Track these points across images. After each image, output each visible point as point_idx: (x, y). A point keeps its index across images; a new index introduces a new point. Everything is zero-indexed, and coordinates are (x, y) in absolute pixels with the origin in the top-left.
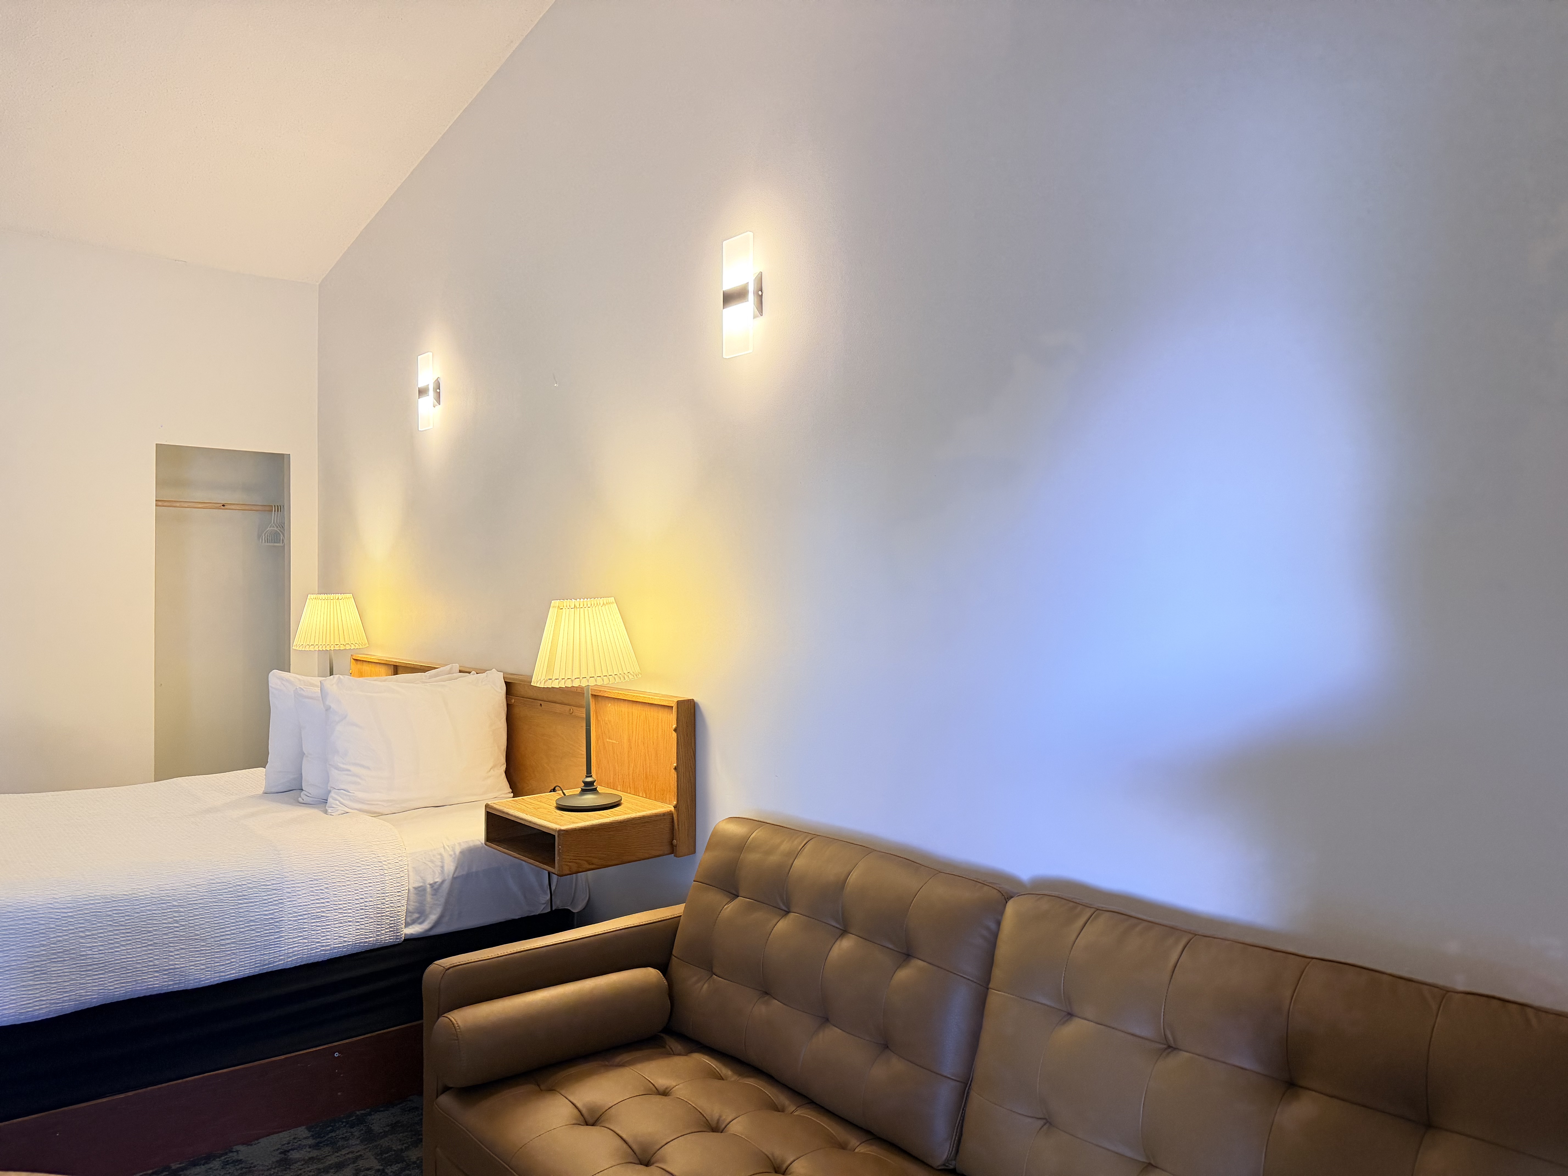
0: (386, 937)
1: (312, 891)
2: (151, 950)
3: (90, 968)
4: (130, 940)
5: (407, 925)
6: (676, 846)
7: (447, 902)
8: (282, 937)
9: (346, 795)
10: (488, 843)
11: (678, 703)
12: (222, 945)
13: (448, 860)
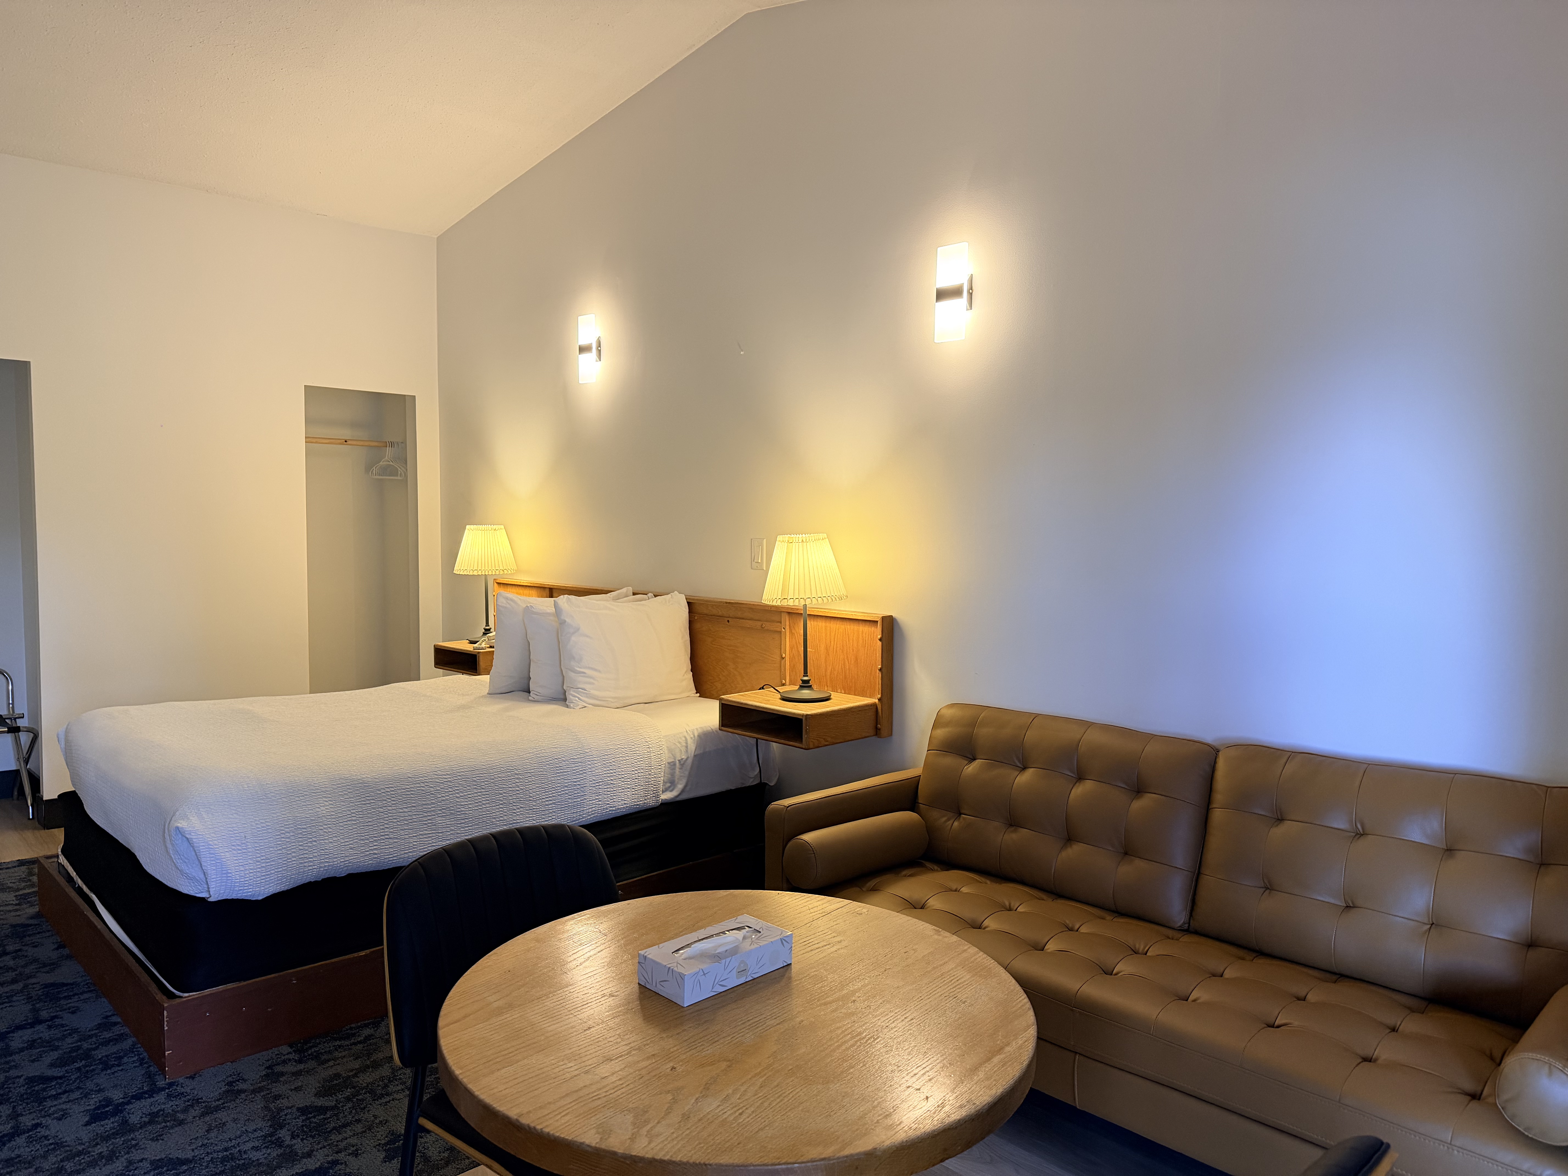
0: (651, 802)
1: (604, 764)
2: (502, 808)
3: (463, 821)
4: (488, 800)
5: (663, 792)
6: (879, 729)
7: (690, 775)
8: (585, 799)
9: (584, 693)
10: (723, 728)
11: (882, 618)
12: (547, 805)
13: (690, 741)
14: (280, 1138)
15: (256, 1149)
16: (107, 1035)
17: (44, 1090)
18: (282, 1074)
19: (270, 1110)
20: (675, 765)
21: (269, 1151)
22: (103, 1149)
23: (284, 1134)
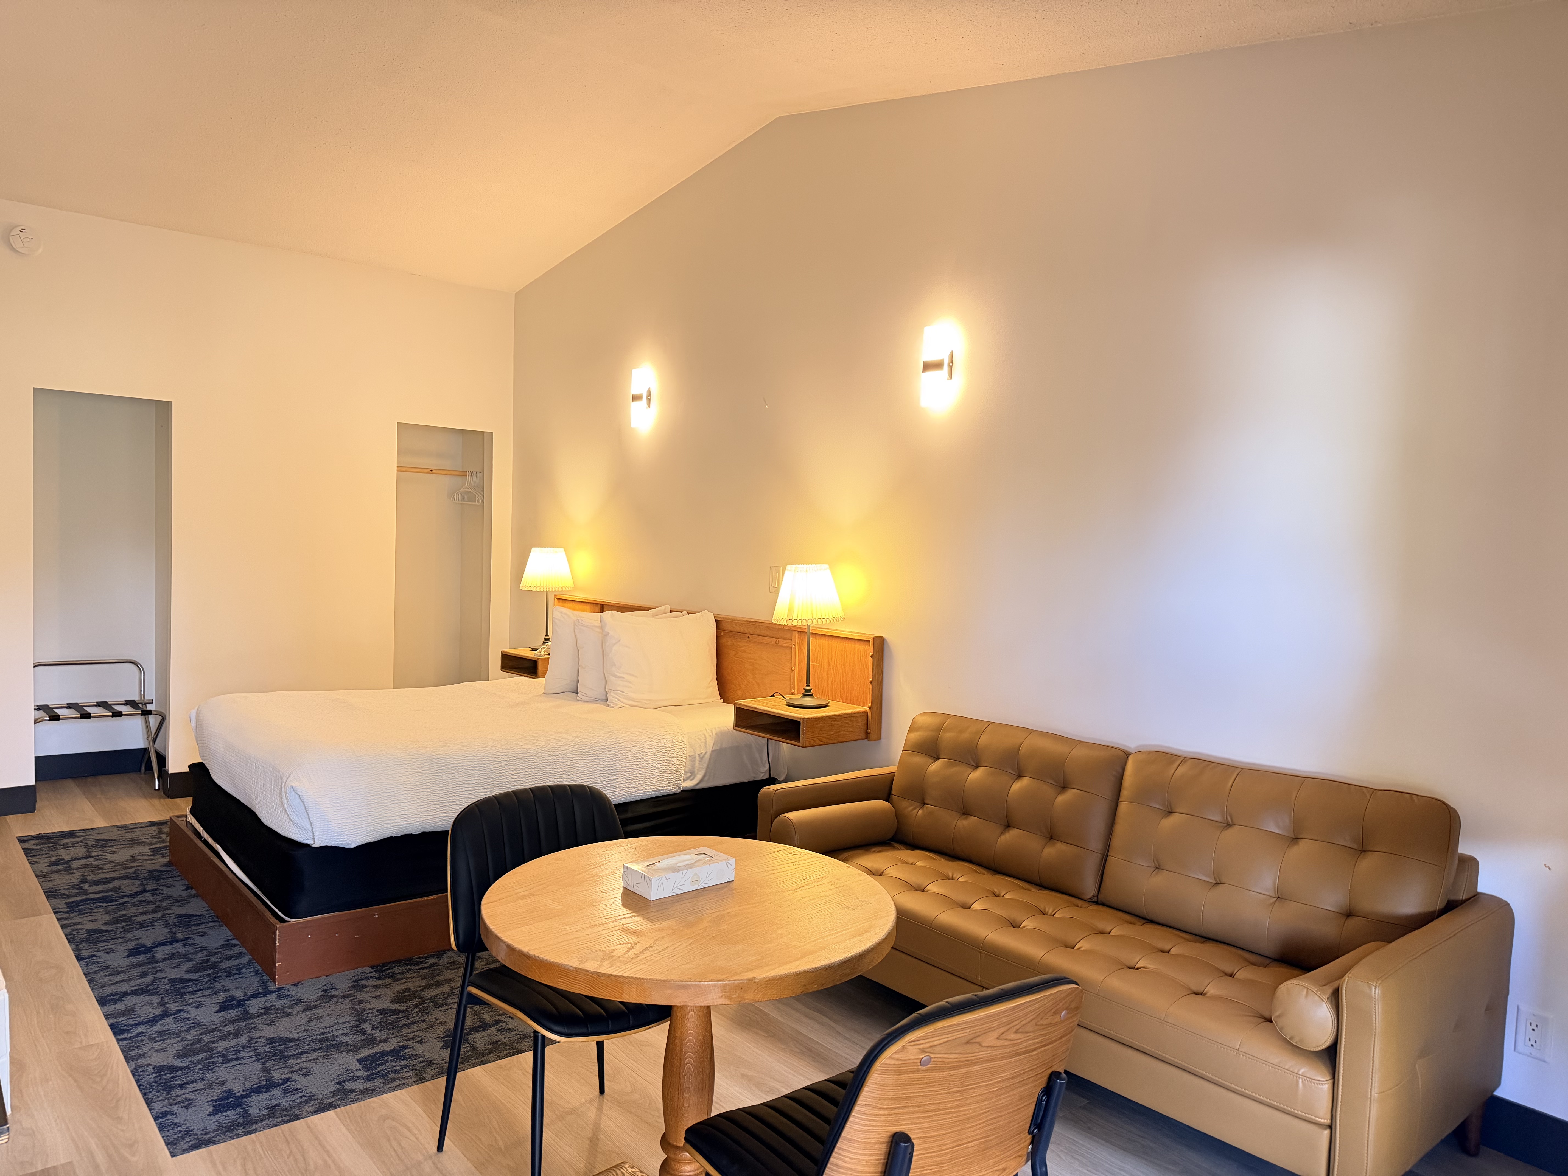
0: (673, 788)
1: (634, 754)
5: (684, 780)
6: (869, 734)
7: (708, 767)
9: (622, 695)
10: (737, 728)
11: (874, 638)
13: (708, 738)
14: (363, 1028)
15: (346, 1035)
16: (229, 953)
17: (184, 988)
18: (366, 986)
19: (356, 1010)
20: (695, 758)
21: (355, 1036)
22: (230, 1028)
23: (366, 1026)
